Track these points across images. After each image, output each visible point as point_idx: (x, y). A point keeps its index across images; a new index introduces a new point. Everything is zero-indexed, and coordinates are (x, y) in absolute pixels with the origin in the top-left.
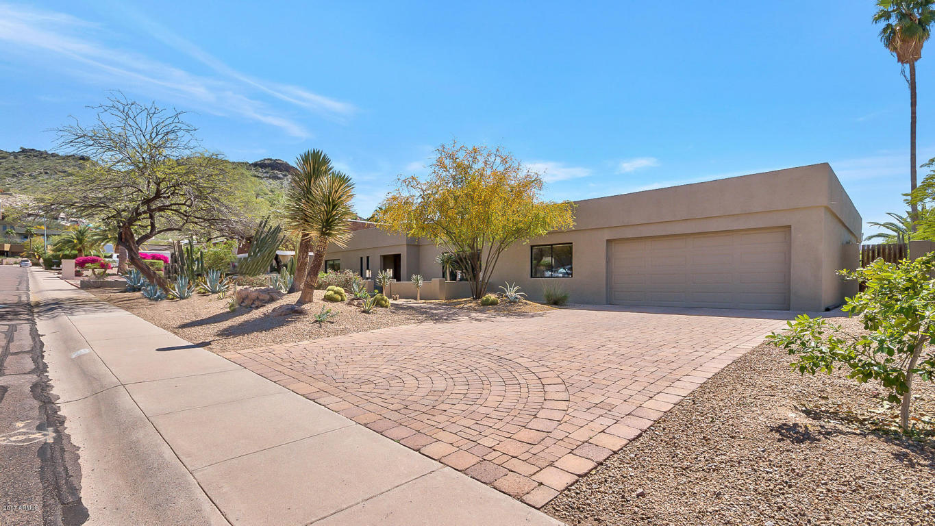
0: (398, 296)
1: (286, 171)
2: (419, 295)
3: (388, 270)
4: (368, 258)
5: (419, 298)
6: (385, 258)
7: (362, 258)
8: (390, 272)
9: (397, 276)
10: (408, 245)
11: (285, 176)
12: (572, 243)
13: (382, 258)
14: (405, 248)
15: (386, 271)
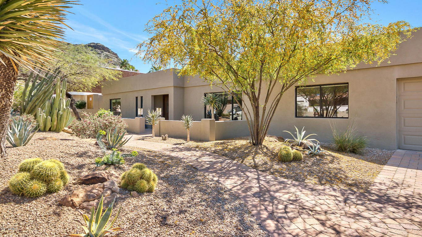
0: (167, 135)
1: (103, 49)
2: (189, 136)
3: (157, 109)
4: (142, 97)
5: (188, 139)
6: (155, 97)
7: (137, 98)
8: (159, 111)
9: (165, 115)
10: (174, 87)
11: (102, 52)
12: (348, 83)
13: (153, 98)
14: (172, 89)
15: (155, 110)
